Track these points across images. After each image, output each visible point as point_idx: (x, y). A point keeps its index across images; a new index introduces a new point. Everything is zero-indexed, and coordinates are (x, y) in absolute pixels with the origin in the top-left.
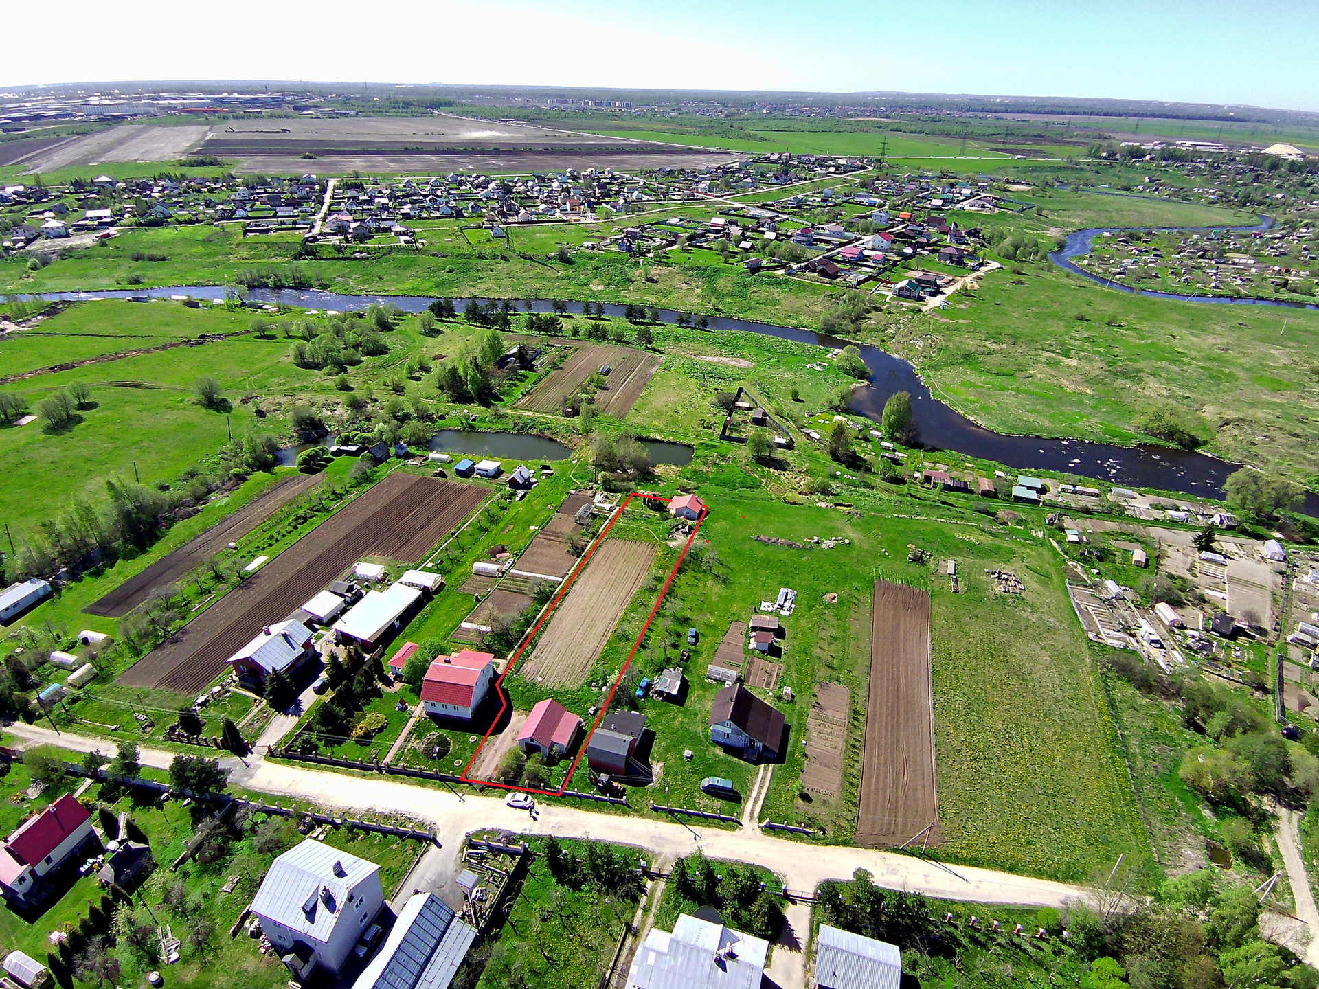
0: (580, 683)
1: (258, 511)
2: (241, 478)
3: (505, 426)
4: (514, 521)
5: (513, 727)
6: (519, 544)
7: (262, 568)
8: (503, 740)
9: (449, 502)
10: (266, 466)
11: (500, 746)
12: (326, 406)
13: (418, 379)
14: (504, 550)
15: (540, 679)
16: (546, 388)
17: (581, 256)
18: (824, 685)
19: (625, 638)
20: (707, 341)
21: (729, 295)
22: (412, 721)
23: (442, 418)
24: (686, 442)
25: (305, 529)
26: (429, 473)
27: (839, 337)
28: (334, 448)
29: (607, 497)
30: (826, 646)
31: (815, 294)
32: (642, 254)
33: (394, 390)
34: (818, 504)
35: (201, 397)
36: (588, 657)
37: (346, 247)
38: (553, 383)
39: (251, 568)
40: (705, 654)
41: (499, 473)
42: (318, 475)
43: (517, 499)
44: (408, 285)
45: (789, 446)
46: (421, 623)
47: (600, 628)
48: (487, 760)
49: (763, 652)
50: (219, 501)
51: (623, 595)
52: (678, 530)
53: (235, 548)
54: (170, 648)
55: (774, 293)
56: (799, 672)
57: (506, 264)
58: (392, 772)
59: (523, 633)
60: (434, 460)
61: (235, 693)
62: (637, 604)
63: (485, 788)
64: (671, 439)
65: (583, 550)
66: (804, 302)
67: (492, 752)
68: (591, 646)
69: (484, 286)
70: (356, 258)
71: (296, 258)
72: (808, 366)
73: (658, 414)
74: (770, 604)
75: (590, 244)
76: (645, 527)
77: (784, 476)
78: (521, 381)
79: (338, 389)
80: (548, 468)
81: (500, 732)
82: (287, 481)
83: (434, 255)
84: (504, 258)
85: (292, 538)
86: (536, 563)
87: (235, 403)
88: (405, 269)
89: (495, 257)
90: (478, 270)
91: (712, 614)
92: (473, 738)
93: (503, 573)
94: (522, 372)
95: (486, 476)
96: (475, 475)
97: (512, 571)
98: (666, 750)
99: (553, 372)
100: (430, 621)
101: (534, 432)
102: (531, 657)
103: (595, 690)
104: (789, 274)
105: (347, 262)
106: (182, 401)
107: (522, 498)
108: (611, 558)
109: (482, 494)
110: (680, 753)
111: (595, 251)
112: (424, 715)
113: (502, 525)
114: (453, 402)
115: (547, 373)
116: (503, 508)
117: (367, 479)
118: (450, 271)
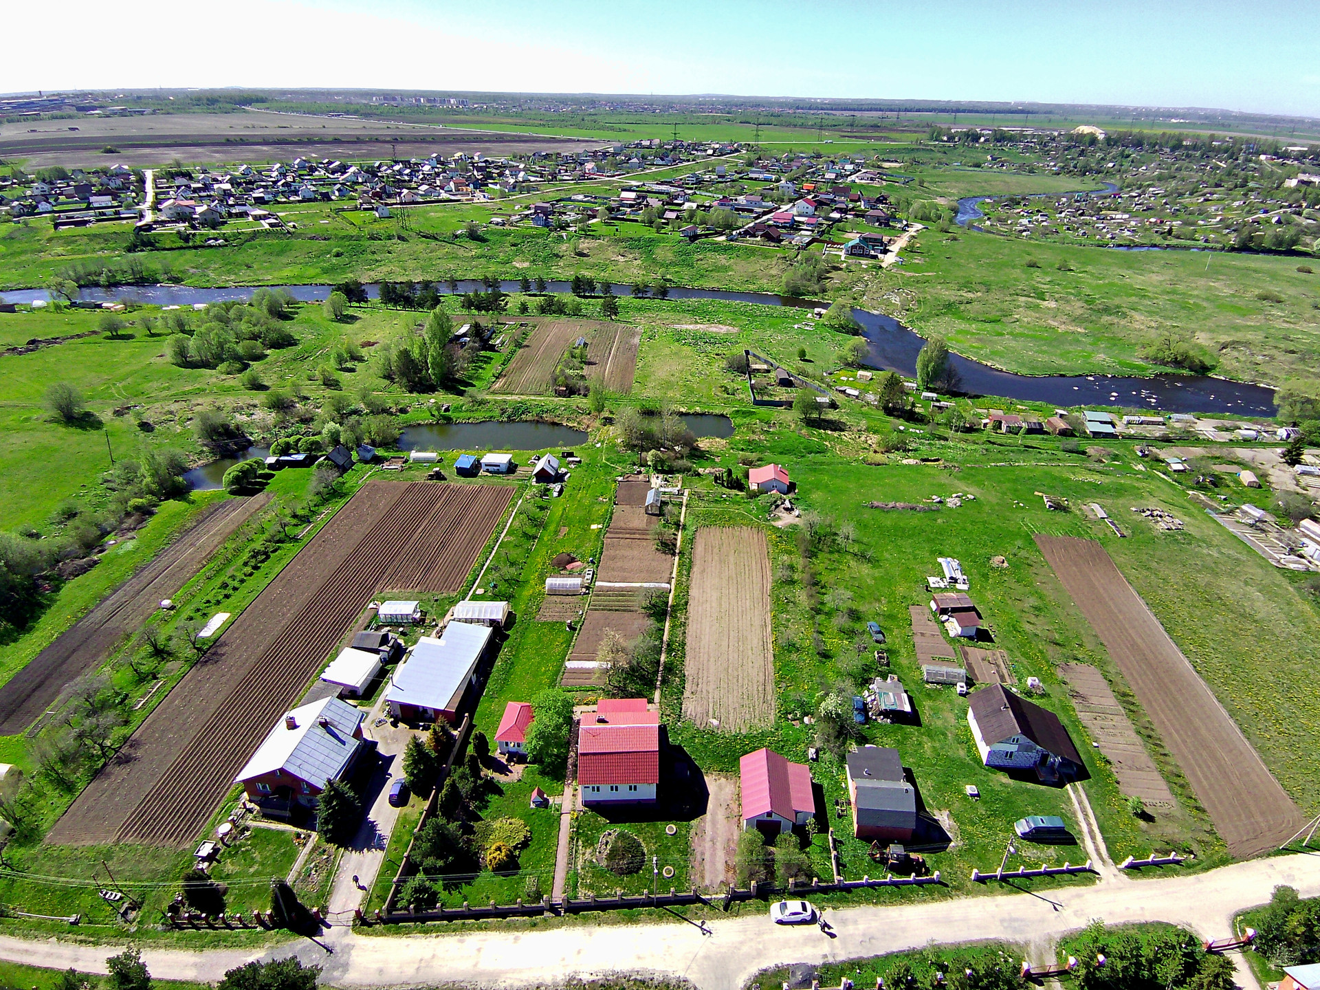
0: (772, 717)
1: (187, 553)
2: (145, 512)
3: (490, 414)
4: (565, 520)
5: (717, 799)
6: (588, 548)
7: (227, 627)
8: (714, 823)
9: (466, 508)
10: (178, 492)
11: (715, 832)
12: (236, 409)
13: (352, 370)
14: (573, 560)
15: (715, 722)
16: (520, 369)
17: (493, 233)
18: (1066, 668)
19: (792, 647)
20: (674, 309)
21: (672, 264)
22: (566, 820)
23: (403, 411)
24: (717, 411)
25: (273, 567)
26: (420, 477)
27: (806, 298)
28: (272, 460)
29: (666, 480)
30: (1033, 619)
31: (766, 257)
32: (563, 228)
33: (325, 384)
34: (905, 462)
35: (55, 413)
36: (761, 679)
37: (194, 235)
38: (525, 363)
39: (206, 633)
40: (903, 650)
41: (511, 468)
42: (260, 497)
43: (555, 494)
44: (287, 272)
45: (833, 405)
46: (508, 671)
47: (755, 641)
48: (707, 856)
49: (971, 638)
50: (121, 547)
51: (757, 593)
52: (777, 506)
53: (172, 608)
54: (119, 773)
55: (722, 259)
56: (1025, 654)
57: (405, 245)
58: (575, 910)
59: (658, 662)
60: (417, 461)
61: (259, 830)
62: (781, 605)
64: (698, 409)
65: (675, 545)
66: (758, 266)
67: (708, 844)
68: (756, 665)
69: (385, 269)
70: (211, 246)
71: (130, 250)
72: (796, 326)
73: (668, 385)
74: (938, 579)
75: (499, 220)
76: (734, 509)
78: (486, 362)
79: (247, 388)
80: (571, 455)
81: (704, 812)
82: (214, 509)
83: (312, 238)
84: (401, 238)
85: (258, 582)
86: (623, 570)
87: (106, 416)
88: (278, 255)
89: (390, 238)
90: (374, 253)
91: (879, 601)
92: (671, 828)
93: (588, 588)
94: (483, 353)
95: (498, 472)
96: (482, 472)
97: (598, 584)
98: (938, 789)
99: (520, 351)
100: (518, 669)
101: (529, 417)
102: (687, 694)
103: (797, 725)
104: (731, 240)
105: (200, 251)
106: (27, 420)
107: (561, 492)
108: (716, 550)
109: (504, 494)
110: (960, 792)
111: (507, 227)
112: (581, 807)
113: (552, 528)
114: (411, 392)
115: (513, 353)
116: (542, 508)
117: (333, 494)
118: (338, 255)
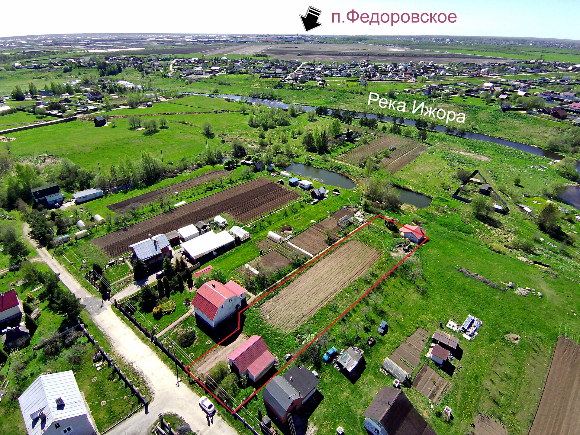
0: (291, 331)
1: (198, 181)
2: (200, 166)
3: (326, 166)
4: (305, 214)
5: (235, 345)
6: (299, 228)
7: (180, 207)
8: (225, 352)
9: (278, 197)
10: (213, 163)
11: (220, 355)
12: (250, 143)
13: (296, 138)
14: (290, 229)
15: (268, 317)
16: (356, 152)
17: (401, 96)
19: (334, 310)
20: (462, 144)
21: (484, 121)
22: (187, 314)
23: (297, 157)
24: (428, 194)
25: (209, 193)
26: (276, 181)
27: (559, 154)
28: (242, 161)
29: (363, 214)
31: (546, 126)
32: (436, 97)
33: (282, 141)
34: (520, 258)
35: (205, 132)
36: (305, 314)
37: (294, 85)
38: (361, 150)
39: (176, 205)
40: (388, 345)
41: (311, 187)
42: (230, 171)
43: (312, 203)
44: (314, 102)
45: (505, 212)
46: (226, 257)
47: (321, 297)
48: (208, 362)
49: (437, 364)
50: (187, 174)
51: (346, 278)
52: (401, 246)
53: (177, 195)
54: (122, 232)
55: (516, 123)
56: (464, 395)
57: (362, 96)
58: (157, 345)
59: (274, 282)
60: (283, 175)
61: (127, 265)
62: (353, 288)
63: (194, 383)
64: (419, 191)
65: (334, 242)
66: (537, 130)
67: (214, 358)
68: (310, 307)
69: (348, 105)
70: (297, 89)
71: (274, 88)
72: (532, 167)
73: (416, 176)
74: (456, 325)
75: (407, 90)
76: (378, 237)
77: (495, 231)
78: (344, 146)
79: (259, 137)
80: (338, 191)
81: (226, 346)
82: (217, 171)
83: (330, 90)
84: (361, 94)
85: (201, 196)
86: (303, 241)
87: (216, 136)
88: (315, 95)
89: (357, 93)
90: (348, 98)
91: (404, 315)
92: (209, 342)
93: (283, 242)
94: (347, 143)
95: (303, 188)
96: (298, 187)
97: (289, 243)
98: (326, 417)
99: (363, 145)
100: (232, 257)
101: (340, 172)
102: (271, 300)
103: (298, 341)
104: (530, 114)
105: (292, 91)
106: (198, 131)
107: (315, 203)
108: (349, 252)
109: (295, 196)
110: (335, 426)
111: (410, 94)
112: (194, 314)
113: (296, 215)
114: (306, 151)
115: (359, 145)
116: (302, 207)
117: (248, 178)
118: (334, 97)
